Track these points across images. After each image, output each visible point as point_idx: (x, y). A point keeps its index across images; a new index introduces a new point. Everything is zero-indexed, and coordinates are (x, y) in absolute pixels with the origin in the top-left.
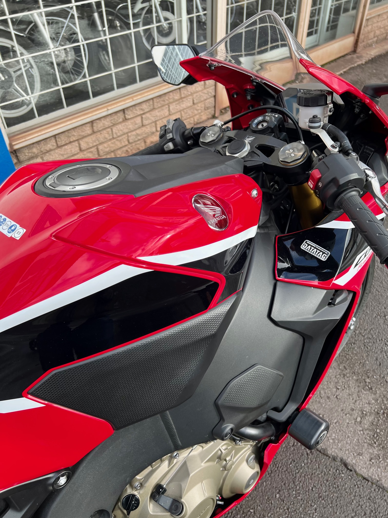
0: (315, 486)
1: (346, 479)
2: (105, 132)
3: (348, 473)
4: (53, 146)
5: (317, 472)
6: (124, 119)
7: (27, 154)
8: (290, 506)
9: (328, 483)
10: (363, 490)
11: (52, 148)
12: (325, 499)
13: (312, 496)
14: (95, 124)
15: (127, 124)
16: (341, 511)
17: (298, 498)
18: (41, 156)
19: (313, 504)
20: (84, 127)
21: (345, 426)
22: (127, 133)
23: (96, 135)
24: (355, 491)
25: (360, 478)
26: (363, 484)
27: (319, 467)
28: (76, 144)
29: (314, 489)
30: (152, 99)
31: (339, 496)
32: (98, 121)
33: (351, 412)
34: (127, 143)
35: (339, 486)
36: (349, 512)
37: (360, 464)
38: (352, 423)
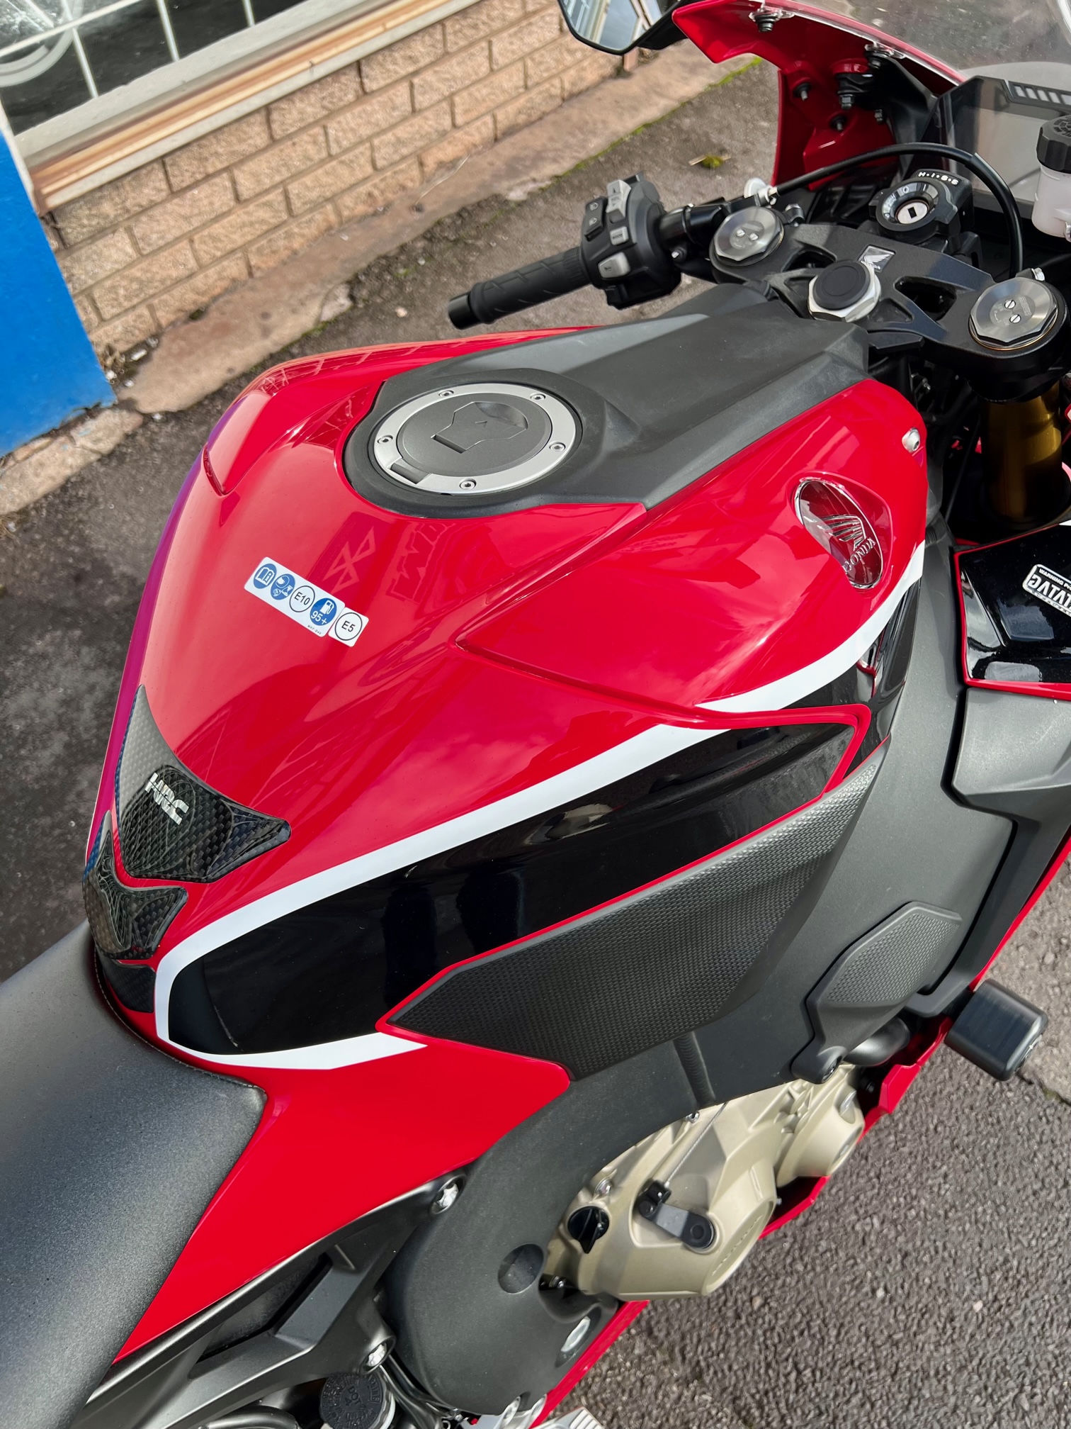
0: (942, 1122)
1: (1018, 1102)
2: (305, 137)
3: (1023, 1088)
4: (159, 190)
5: (948, 1089)
6: (360, 92)
7: (85, 222)
8: (883, 1171)
9: (974, 1114)
10: (1060, 1129)
11: (157, 198)
12: (967, 1152)
13: (936, 1144)
14: (275, 116)
15: (369, 108)
16: (1008, 1177)
17: (901, 1149)
18: (126, 224)
19: (938, 1164)
20: (244, 126)
21: (1015, 977)
22: (369, 139)
23: (282, 151)
24: (1040, 1130)
25: (1053, 1100)
26: (1060, 1114)
27: (951, 1077)
28: (224, 180)
29: (939, 1129)
30: (441, 22)
31: (1002, 1143)
32: (284, 105)
33: (1031, 941)
34: (369, 170)
35: (1001, 1118)
36: (1027, 1180)
37: (1053, 1067)
38: (1032, 968)
